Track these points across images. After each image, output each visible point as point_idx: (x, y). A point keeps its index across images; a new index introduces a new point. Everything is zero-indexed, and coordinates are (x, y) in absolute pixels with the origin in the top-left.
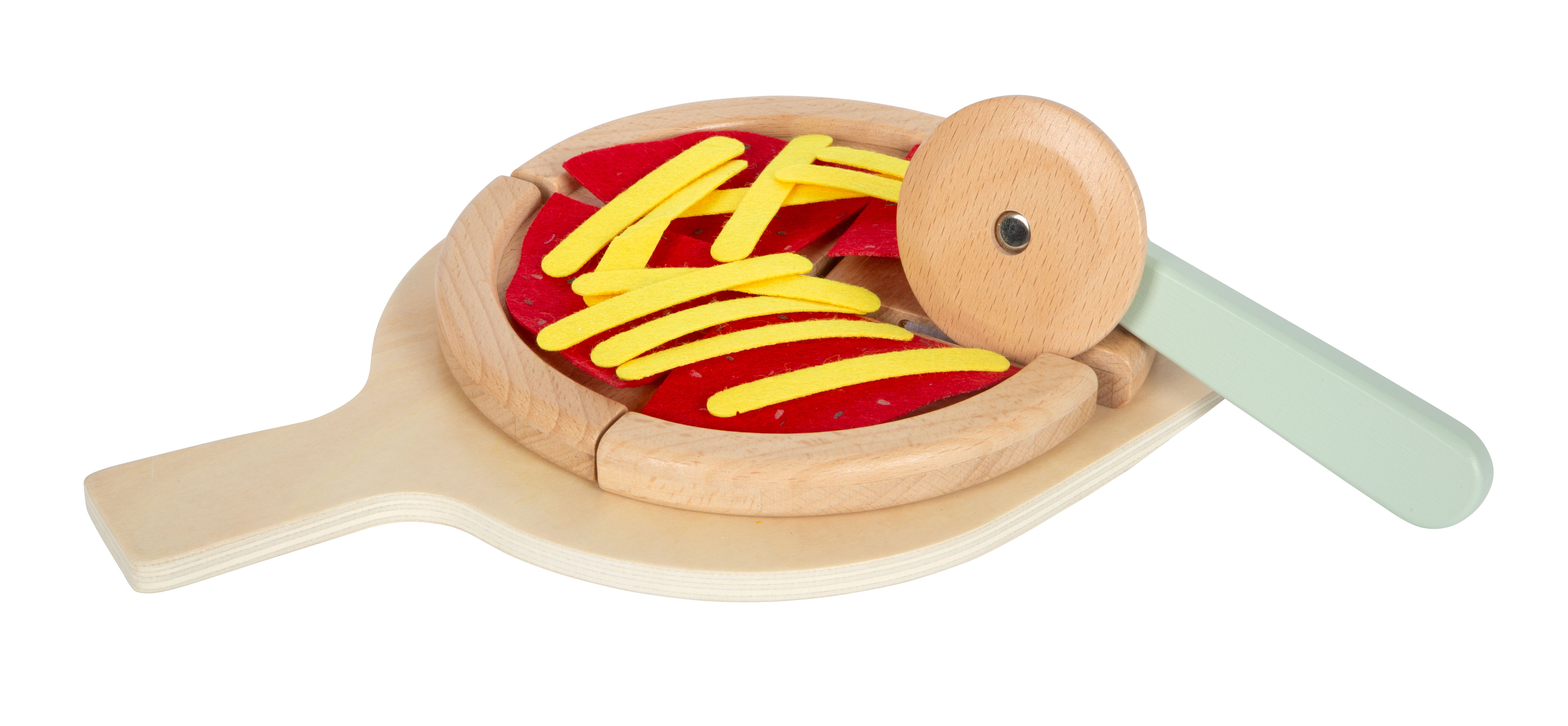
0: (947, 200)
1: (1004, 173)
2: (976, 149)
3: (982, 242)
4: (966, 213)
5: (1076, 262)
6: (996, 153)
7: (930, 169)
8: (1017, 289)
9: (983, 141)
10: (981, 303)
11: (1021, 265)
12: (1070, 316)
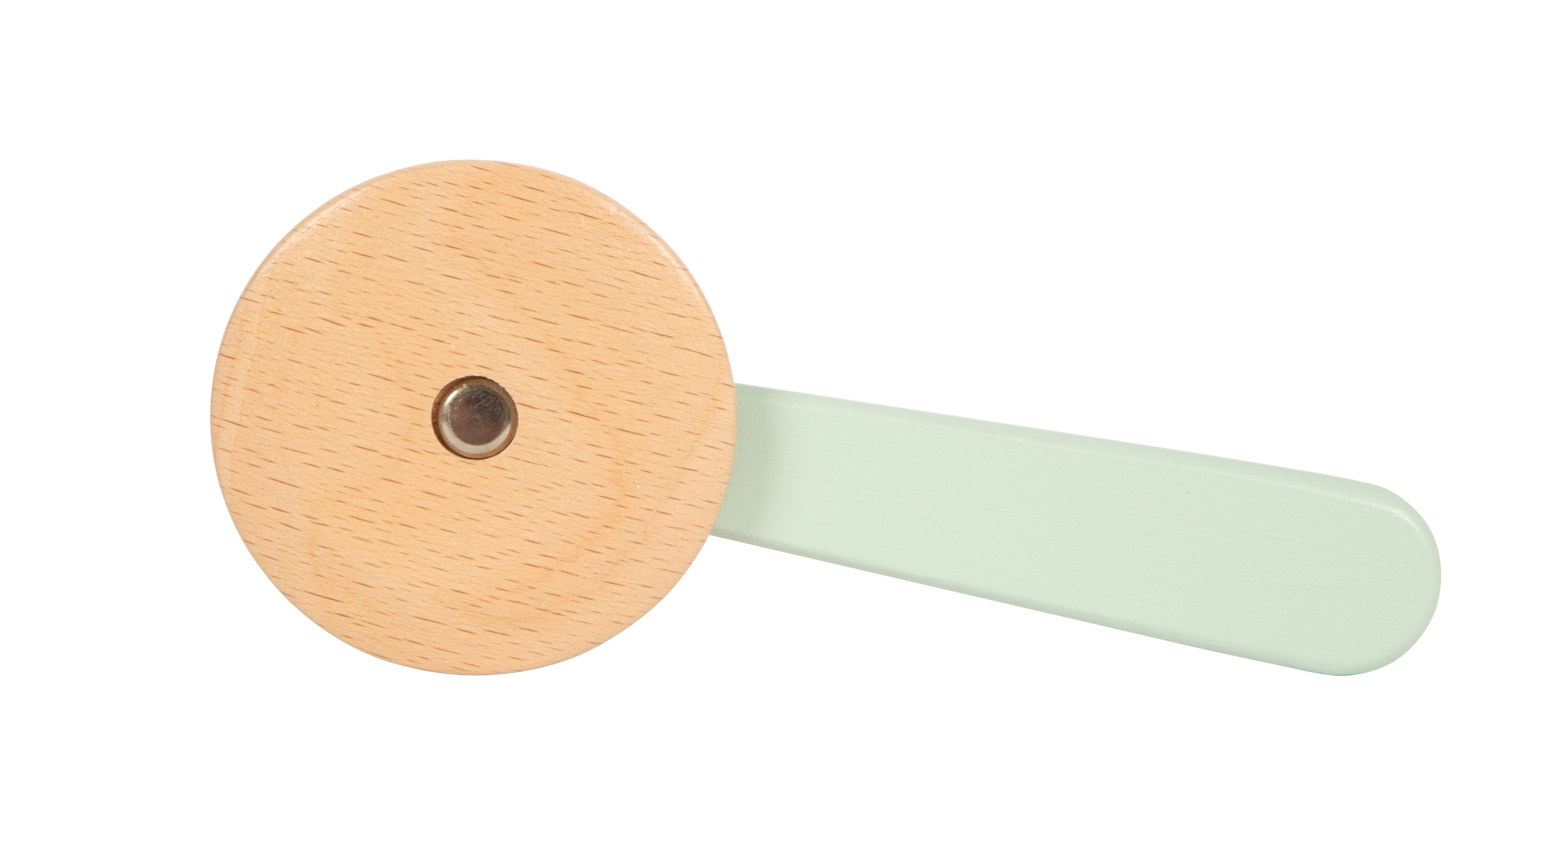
0: (513, 279)
1: (587, 390)
2: (624, 328)
3: (446, 362)
4: (495, 320)
5: (445, 559)
6: (623, 369)
7: (567, 232)
8: (369, 445)
9: (642, 340)
10: (326, 373)
11: (417, 448)
12: (338, 558)
